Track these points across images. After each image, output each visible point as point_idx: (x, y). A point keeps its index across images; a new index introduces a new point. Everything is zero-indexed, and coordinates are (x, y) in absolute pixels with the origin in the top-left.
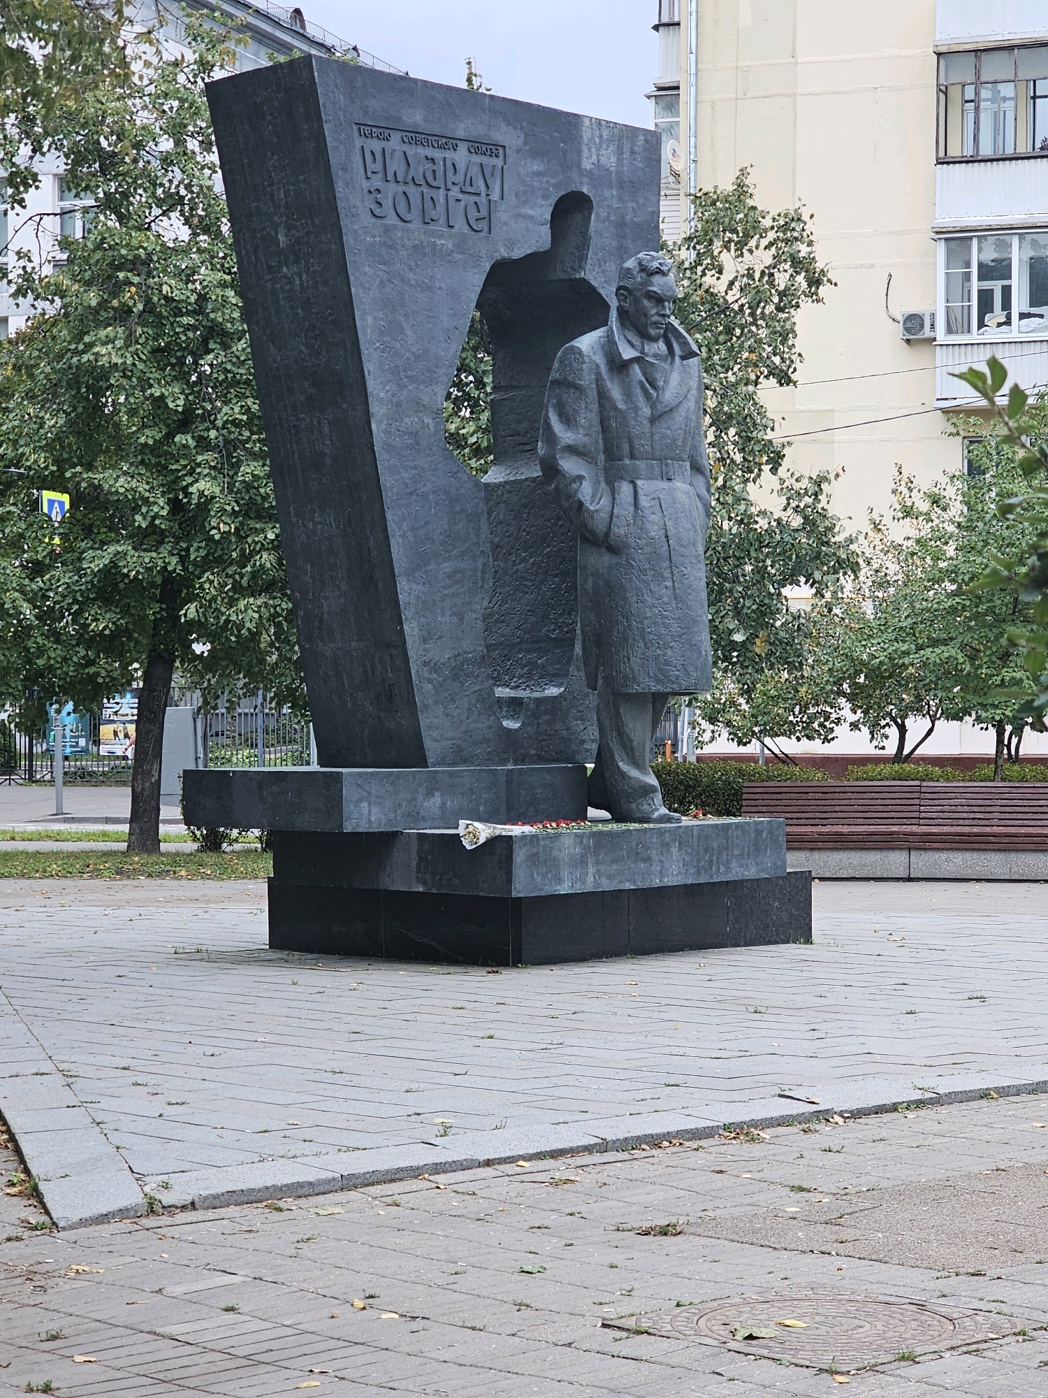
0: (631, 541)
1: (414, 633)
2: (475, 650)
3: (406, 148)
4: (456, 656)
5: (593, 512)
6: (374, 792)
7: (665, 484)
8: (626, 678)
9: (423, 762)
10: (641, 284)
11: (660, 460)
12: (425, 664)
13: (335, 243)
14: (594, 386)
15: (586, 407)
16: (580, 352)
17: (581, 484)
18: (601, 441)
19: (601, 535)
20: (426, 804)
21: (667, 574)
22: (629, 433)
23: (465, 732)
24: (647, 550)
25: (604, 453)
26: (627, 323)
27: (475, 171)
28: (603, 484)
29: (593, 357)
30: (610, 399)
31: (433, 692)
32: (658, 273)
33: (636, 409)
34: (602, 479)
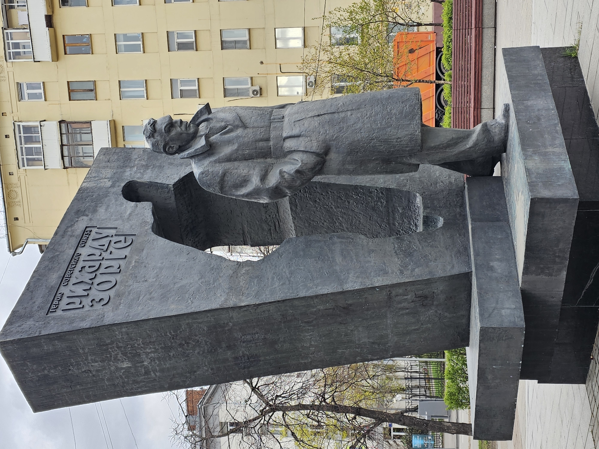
0: (321, 138)
1: (381, 279)
2: (393, 243)
3: (71, 283)
4: (397, 254)
5: (302, 163)
6: (494, 305)
7: (286, 119)
8: (411, 140)
9: (468, 276)
10: (161, 136)
11: (271, 123)
12: (402, 272)
13: (121, 328)
14: (223, 164)
15: (236, 169)
16: (202, 173)
17: (285, 172)
18: (259, 160)
19: (318, 159)
20: (499, 271)
21: (342, 115)
22: (252, 142)
23: (447, 249)
24: (327, 127)
25: (266, 158)
26: (187, 146)
27: (96, 244)
28: (286, 159)
29: (205, 165)
30: (231, 154)
31: (420, 268)
32: (154, 126)
33: (238, 137)
34: (283, 160)
